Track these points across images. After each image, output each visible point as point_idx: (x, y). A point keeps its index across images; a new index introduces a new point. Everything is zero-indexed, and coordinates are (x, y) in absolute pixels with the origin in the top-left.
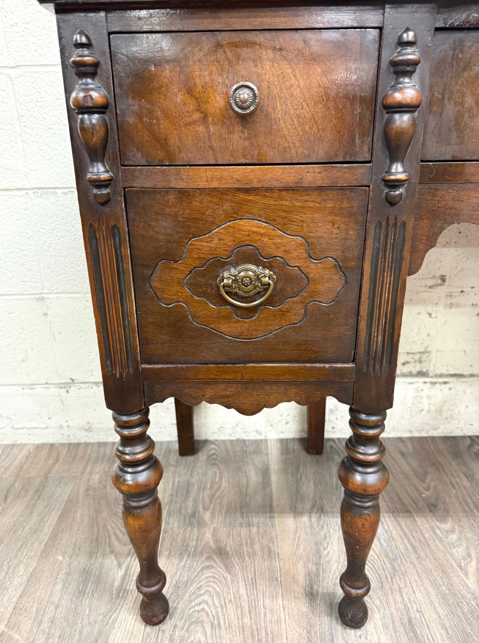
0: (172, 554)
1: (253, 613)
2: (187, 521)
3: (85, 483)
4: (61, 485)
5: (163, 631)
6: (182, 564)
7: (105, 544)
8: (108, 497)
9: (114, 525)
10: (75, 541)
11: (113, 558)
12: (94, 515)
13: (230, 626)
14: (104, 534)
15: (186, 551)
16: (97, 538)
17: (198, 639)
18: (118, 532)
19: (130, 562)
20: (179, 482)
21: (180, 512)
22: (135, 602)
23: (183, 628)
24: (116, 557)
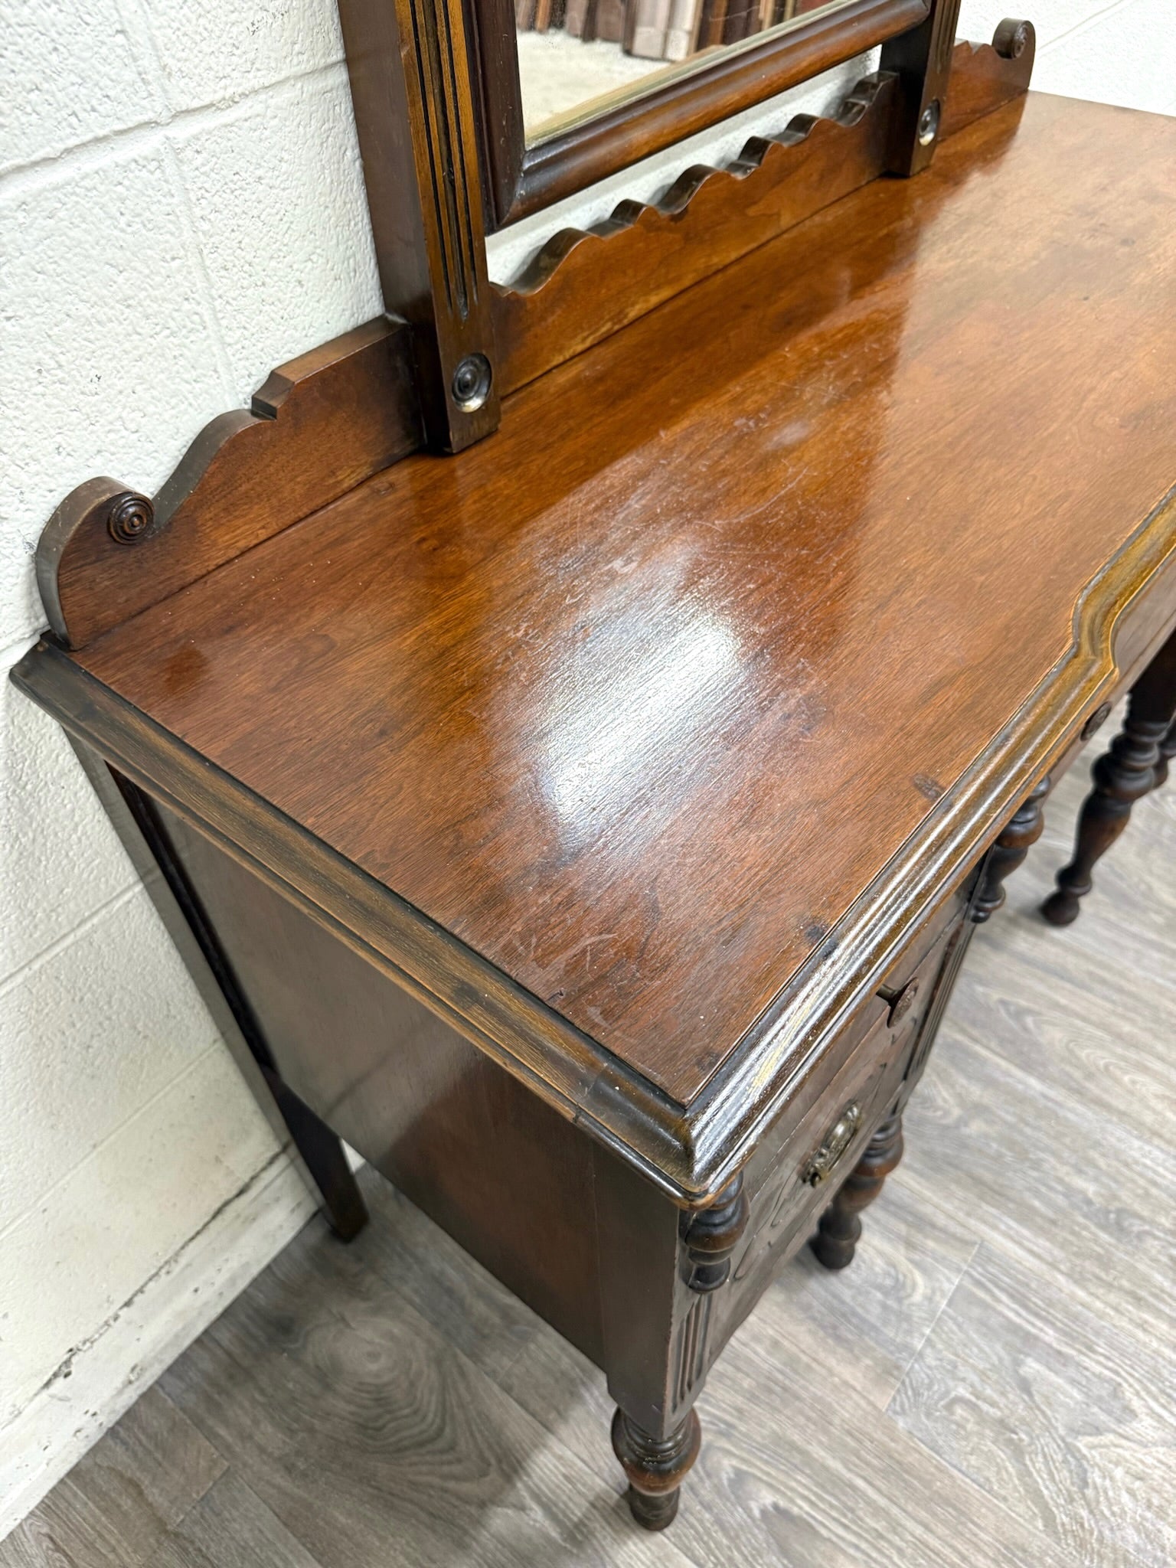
0: (561, 1407)
1: (741, 1364)
2: (514, 1339)
3: (265, 1463)
4: (226, 1514)
5: (686, 1509)
6: (592, 1407)
7: (455, 1507)
8: (343, 1439)
9: (424, 1469)
10: (407, 1558)
11: (499, 1510)
12: (370, 1490)
13: (740, 1411)
14: (430, 1496)
15: (572, 1381)
16: (431, 1514)
17: (730, 1470)
18: (446, 1469)
19: (528, 1488)
20: (416, 1291)
21: (484, 1337)
22: (609, 1524)
23: (701, 1479)
24: (501, 1504)
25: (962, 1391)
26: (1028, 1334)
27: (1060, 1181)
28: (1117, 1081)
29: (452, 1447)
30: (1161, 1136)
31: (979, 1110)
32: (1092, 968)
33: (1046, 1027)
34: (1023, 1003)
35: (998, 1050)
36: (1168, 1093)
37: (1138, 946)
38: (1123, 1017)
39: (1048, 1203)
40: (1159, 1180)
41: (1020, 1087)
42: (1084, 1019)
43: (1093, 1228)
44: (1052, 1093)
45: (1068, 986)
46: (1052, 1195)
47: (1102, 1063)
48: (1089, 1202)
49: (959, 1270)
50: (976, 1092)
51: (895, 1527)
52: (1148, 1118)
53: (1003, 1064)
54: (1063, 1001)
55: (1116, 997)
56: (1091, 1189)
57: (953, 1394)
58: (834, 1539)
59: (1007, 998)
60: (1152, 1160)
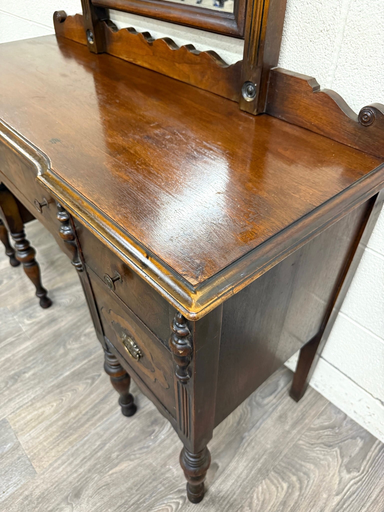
27: (34, 367)
28: (55, 400)
30: (31, 405)
31: (66, 354)
32: (101, 414)
33: (85, 386)
34: (97, 382)
35: (83, 367)
36: (43, 416)
37: (104, 437)
38: (77, 415)
39: (30, 362)
40: (19, 397)
41: (68, 368)
42: (81, 401)
43: (17, 370)
44: (61, 377)
45: (97, 401)
46: (31, 363)
47: (64, 399)
48: (24, 373)
49: (26, 331)
50: (72, 355)
52: (38, 405)
53: (78, 367)
54: (92, 396)
55: (86, 417)
56: (27, 375)
59: (101, 377)
60: (25, 398)
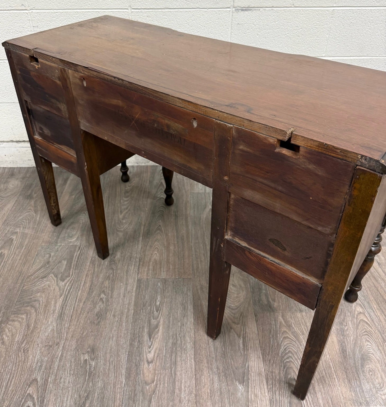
25: (52, 254)
26: (73, 259)
29: (2, 200)
45: (175, 234)
47: (157, 247)
49: (81, 244)
51: (18, 255)
52: (147, 260)
53: (142, 232)
54: (170, 235)
55: (180, 243)
57: (51, 253)
58: (11, 248)
59: (162, 226)
60: (135, 264)
